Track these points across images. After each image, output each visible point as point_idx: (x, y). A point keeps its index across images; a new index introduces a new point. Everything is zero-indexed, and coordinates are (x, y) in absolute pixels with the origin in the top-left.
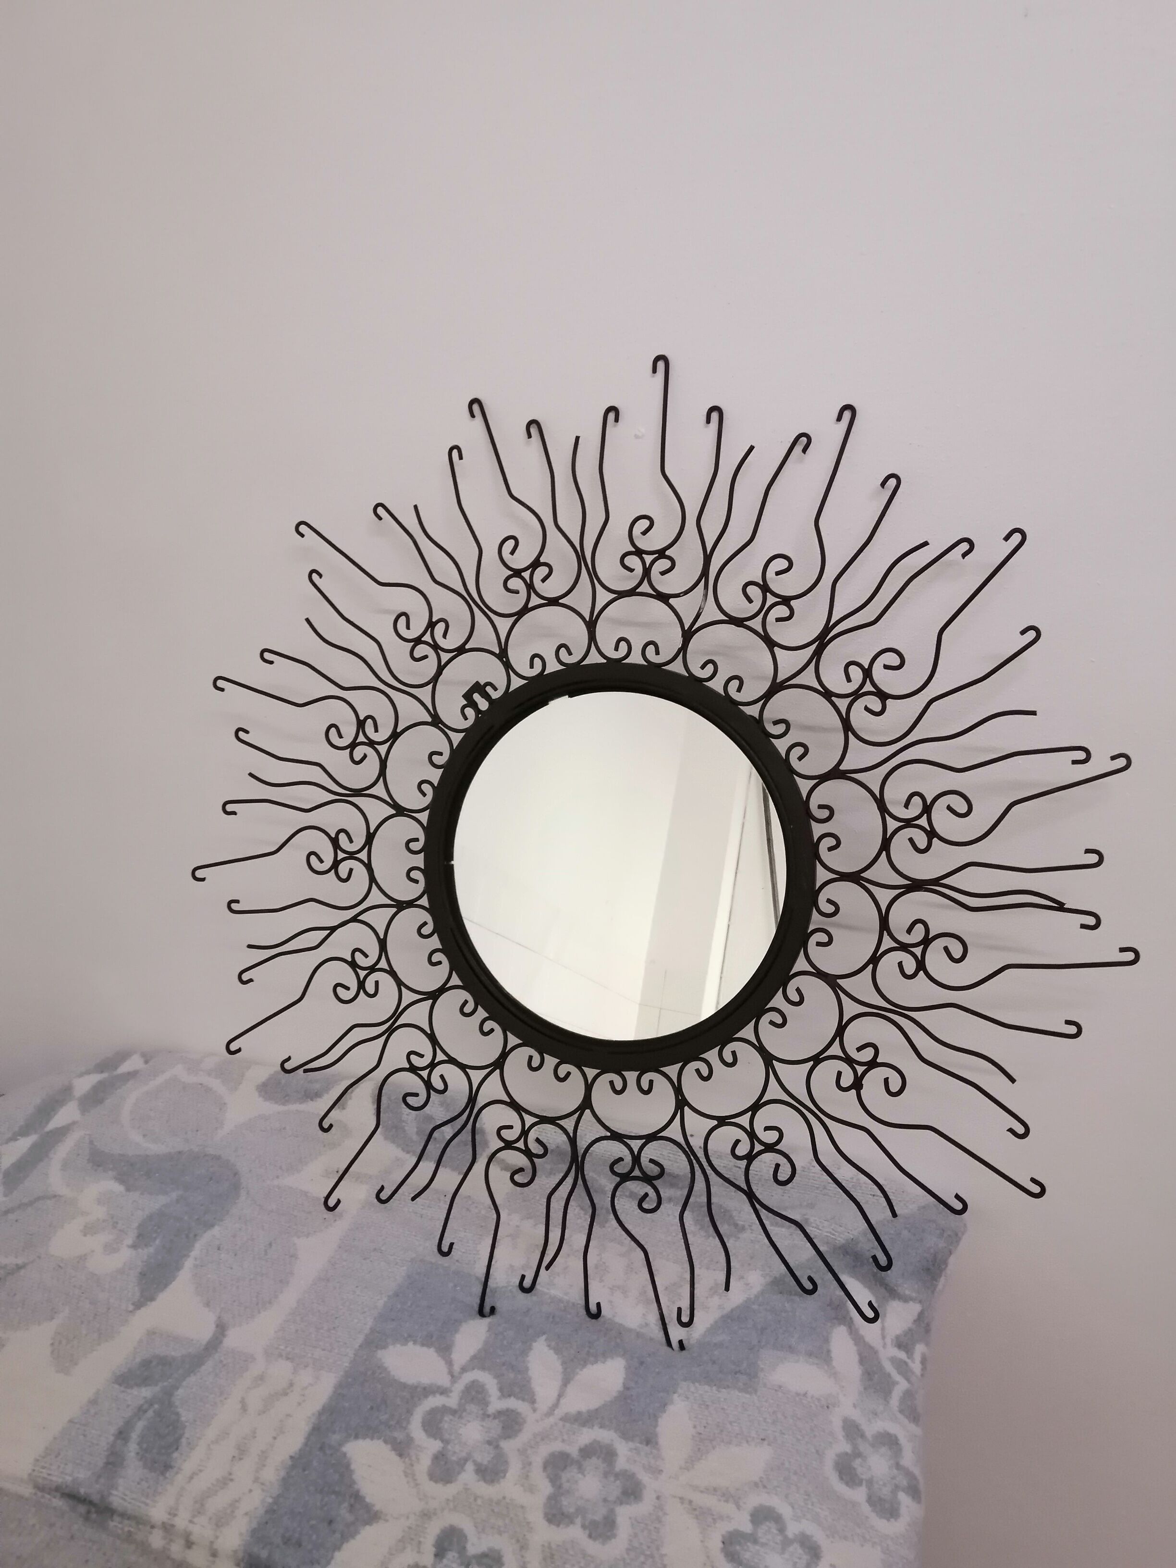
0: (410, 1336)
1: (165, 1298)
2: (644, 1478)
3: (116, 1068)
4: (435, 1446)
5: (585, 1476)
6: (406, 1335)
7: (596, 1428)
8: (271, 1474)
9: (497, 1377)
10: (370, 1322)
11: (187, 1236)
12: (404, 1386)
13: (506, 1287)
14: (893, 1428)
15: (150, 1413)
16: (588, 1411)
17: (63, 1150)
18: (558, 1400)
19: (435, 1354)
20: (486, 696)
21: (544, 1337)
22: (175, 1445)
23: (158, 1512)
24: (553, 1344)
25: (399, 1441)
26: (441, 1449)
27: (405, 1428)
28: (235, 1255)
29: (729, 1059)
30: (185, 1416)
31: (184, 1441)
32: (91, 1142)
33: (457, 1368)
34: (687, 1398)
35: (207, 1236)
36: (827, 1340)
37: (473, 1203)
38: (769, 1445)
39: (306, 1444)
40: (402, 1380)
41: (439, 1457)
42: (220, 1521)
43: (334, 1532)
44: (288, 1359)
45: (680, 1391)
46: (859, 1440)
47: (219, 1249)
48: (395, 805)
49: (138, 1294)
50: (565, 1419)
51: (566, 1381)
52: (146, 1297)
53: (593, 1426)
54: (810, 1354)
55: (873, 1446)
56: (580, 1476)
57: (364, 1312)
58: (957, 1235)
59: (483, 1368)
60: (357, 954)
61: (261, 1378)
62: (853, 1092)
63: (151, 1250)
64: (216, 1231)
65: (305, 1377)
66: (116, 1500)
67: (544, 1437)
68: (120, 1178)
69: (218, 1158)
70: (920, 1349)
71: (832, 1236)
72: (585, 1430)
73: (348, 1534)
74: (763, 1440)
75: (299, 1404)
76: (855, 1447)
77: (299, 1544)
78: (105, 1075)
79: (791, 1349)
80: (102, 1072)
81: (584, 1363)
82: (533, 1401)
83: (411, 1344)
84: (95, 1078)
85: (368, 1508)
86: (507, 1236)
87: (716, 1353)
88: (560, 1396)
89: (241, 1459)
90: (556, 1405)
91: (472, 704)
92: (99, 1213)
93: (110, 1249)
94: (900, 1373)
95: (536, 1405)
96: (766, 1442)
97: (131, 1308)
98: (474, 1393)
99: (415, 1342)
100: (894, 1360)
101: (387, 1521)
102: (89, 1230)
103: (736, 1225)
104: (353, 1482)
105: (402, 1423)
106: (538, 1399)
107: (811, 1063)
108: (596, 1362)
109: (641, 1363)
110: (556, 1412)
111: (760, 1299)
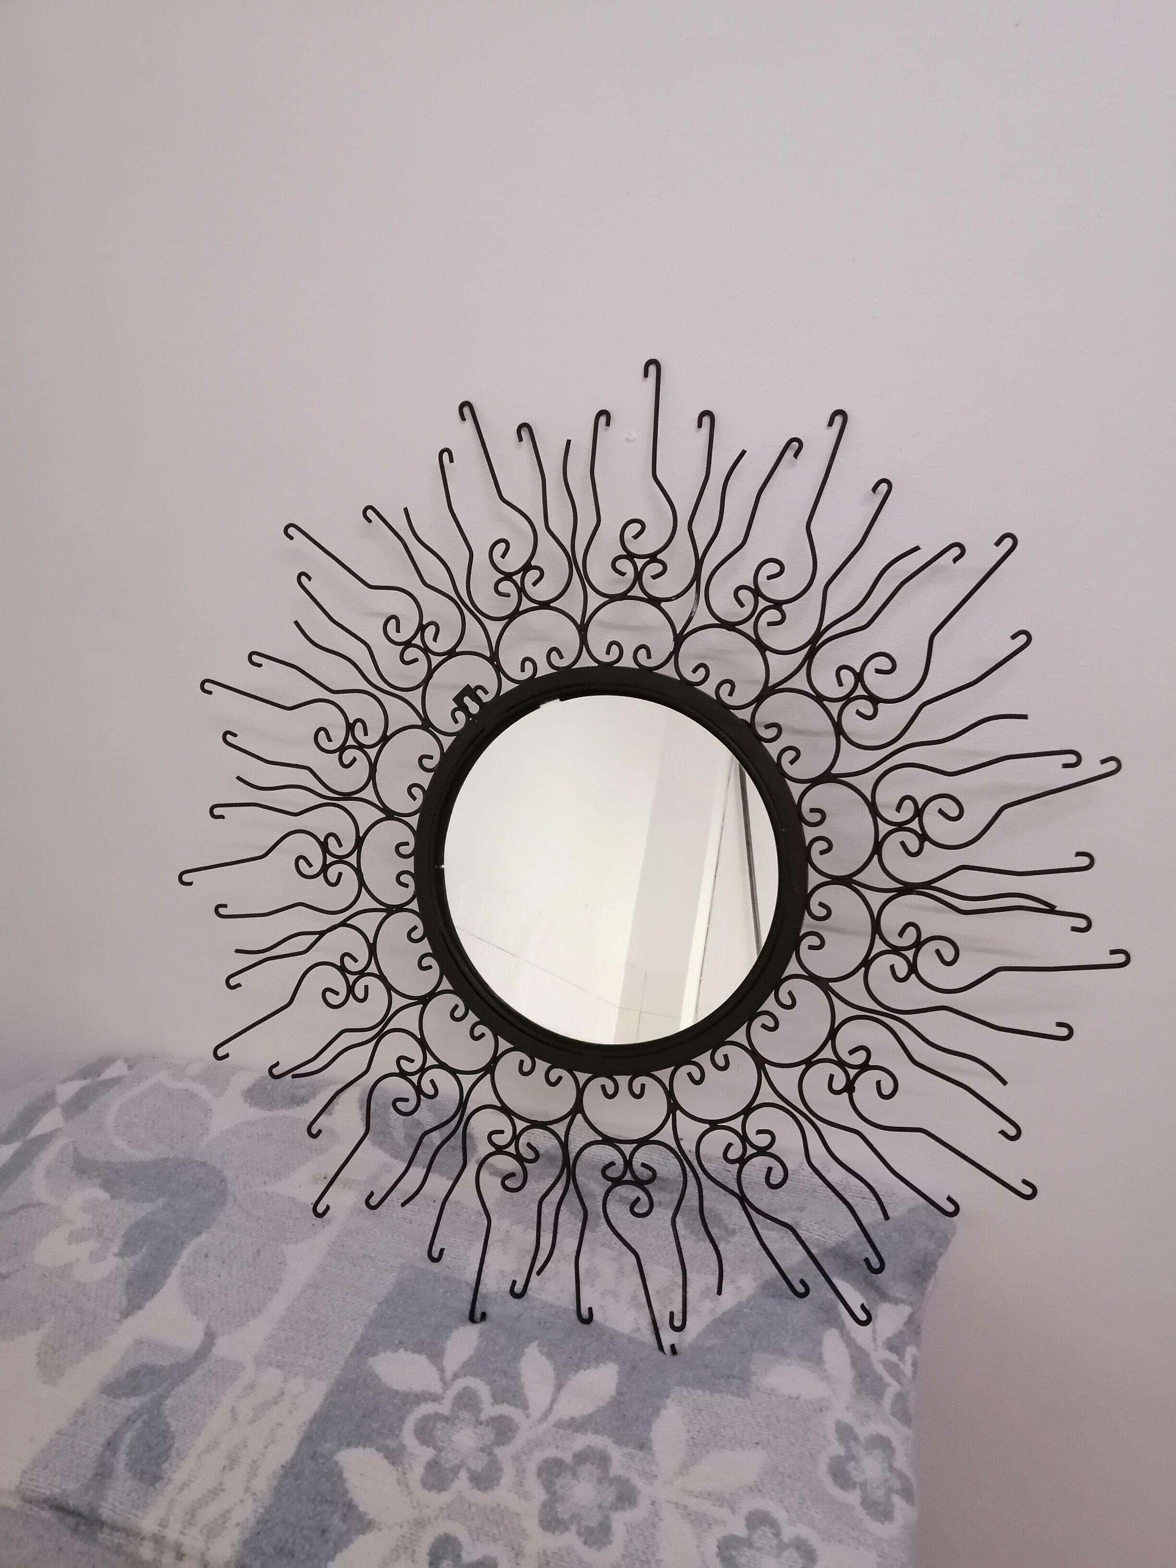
0: (400, 1343)
1: (151, 1306)
2: (638, 1482)
3: (99, 1075)
4: (429, 1453)
5: (579, 1482)
6: (397, 1342)
7: (589, 1433)
8: (263, 1484)
9: (491, 1383)
10: (360, 1330)
11: (174, 1244)
12: (397, 1393)
13: (496, 1292)
14: (885, 1430)
15: (139, 1424)
16: (582, 1417)
17: (46, 1158)
18: (551, 1406)
19: (427, 1361)
20: (477, 700)
21: (536, 1343)
22: (165, 1455)
23: (148, 1524)
24: (545, 1350)
25: (391, 1449)
26: (434, 1457)
27: (398, 1436)
28: (223, 1262)
29: (721, 1062)
30: (175, 1425)
31: (174, 1451)
32: (76, 1149)
33: (449, 1375)
34: (680, 1402)
35: (194, 1244)
36: (818, 1343)
37: (463, 1208)
38: (763, 1448)
39: (297, 1453)
40: (394, 1387)
41: (432, 1465)
42: (212, 1532)
43: (327, 1542)
44: (278, 1367)
45: (672, 1395)
46: (853, 1444)
47: (207, 1256)
48: (385, 809)
49: (125, 1303)
50: (559, 1425)
51: (559, 1386)
52: (133, 1307)
53: (587, 1431)
54: (802, 1357)
55: (866, 1449)
56: (574, 1482)
57: (355, 1319)
58: (946, 1236)
59: (475, 1375)
60: (347, 959)
61: (251, 1387)
62: (846, 1095)
63: (138, 1258)
64: (203, 1237)
65: (295, 1385)
66: (106, 1512)
67: (537, 1444)
68: (106, 1185)
69: (203, 1164)
70: (911, 1351)
71: (823, 1239)
72: (578, 1436)
73: (342, 1543)
74: (757, 1443)
75: (290, 1412)
77: (292, 1554)
78: (88, 1082)
79: (784, 1353)
80: (85, 1078)
81: (577, 1368)
82: (525, 1407)
83: (402, 1350)
84: (78, 1084)
85: (361, 1517)
86: (496, 1242)
87: (708, 1357)
88: (553, 1401)
89: (232, 1469)
90: (549, 1411)
91: (463, 708)
92: (84, 1220)
93: (96, 1257)
94: (891, 1375)
95: (529, 1411)
96: (759, 1447)
97: (118, 1317)
98: (466, 1400)
99: (406, 1350)
100: (886, 1363)
101: (380, 1530)
102: (74, 1238)
103: (726, 1229)
104: (347, 1491)
105: (394, 1430)
106: (531, 1405)
107: (804, 1066)
108: (589, 1367)
109: (634, 1368)
110: (549, 1418)
111: (752, 1303)
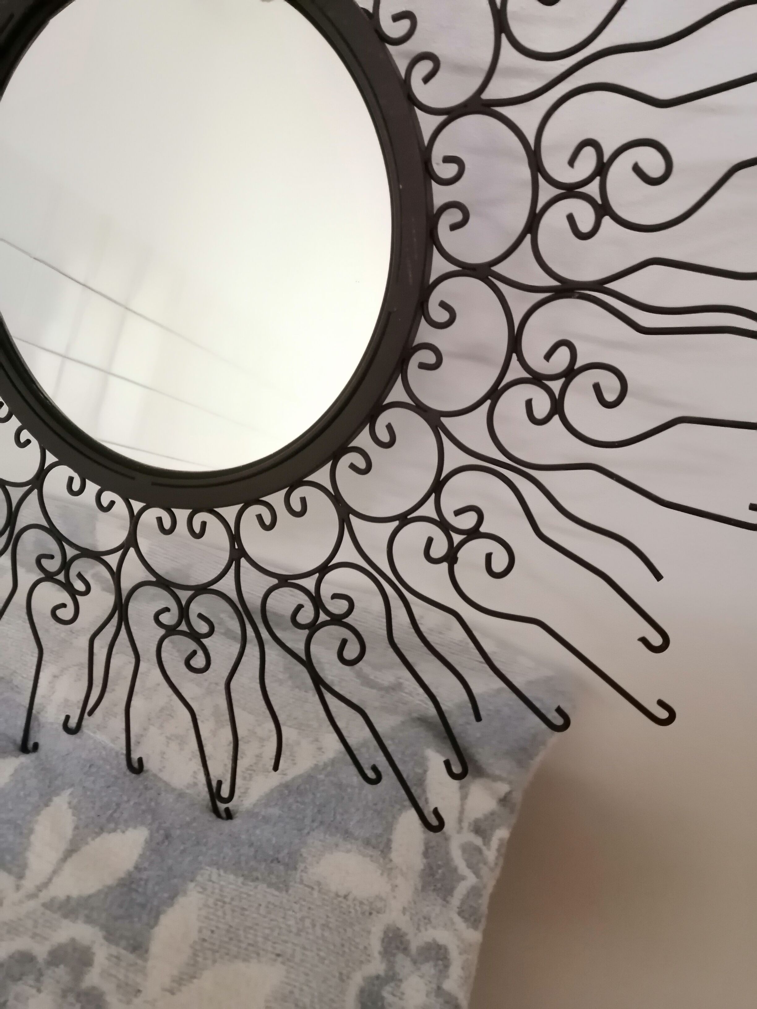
5: (39, 991)
7: (80, 921)
13: (52, 724)
14: (444, 937)
16: (79, 898)
18: (51, 877)
21: (69, 791)
24: (75, 801)
29: (297, 506)
34: (205, 889)
36: (389, 828)
38: (283, 963)
45: (199, 878)
46: (399, 958)
50: (48, 906)
51: (70, 853)
53: (78, 918)
54: (367, 843)
55: (415, 962)
56: (34, 991)
62: (445, 565)
67: (15, 927)
72: (65, 922)
76: (391, 965)
79: (347, 834)
81: (101, 831)
82: (20, 877)
87: (258, 832)
90: (46, 884)
94: (470, 866)
95: (23, 882)
96: (280, 959)
100: (466, 849)
106: (28, 873)
107: (396, 523)
108: (114, 830)
109: (167, 836)
110: (41, 894)
111: (329, 768)
